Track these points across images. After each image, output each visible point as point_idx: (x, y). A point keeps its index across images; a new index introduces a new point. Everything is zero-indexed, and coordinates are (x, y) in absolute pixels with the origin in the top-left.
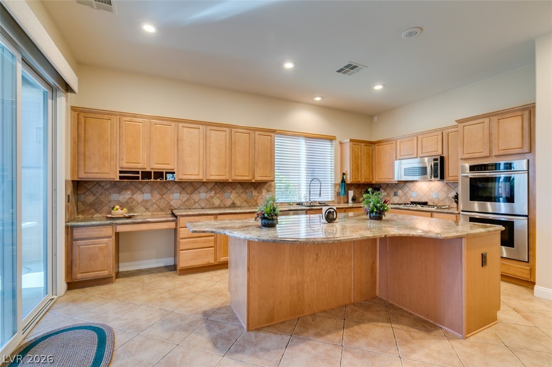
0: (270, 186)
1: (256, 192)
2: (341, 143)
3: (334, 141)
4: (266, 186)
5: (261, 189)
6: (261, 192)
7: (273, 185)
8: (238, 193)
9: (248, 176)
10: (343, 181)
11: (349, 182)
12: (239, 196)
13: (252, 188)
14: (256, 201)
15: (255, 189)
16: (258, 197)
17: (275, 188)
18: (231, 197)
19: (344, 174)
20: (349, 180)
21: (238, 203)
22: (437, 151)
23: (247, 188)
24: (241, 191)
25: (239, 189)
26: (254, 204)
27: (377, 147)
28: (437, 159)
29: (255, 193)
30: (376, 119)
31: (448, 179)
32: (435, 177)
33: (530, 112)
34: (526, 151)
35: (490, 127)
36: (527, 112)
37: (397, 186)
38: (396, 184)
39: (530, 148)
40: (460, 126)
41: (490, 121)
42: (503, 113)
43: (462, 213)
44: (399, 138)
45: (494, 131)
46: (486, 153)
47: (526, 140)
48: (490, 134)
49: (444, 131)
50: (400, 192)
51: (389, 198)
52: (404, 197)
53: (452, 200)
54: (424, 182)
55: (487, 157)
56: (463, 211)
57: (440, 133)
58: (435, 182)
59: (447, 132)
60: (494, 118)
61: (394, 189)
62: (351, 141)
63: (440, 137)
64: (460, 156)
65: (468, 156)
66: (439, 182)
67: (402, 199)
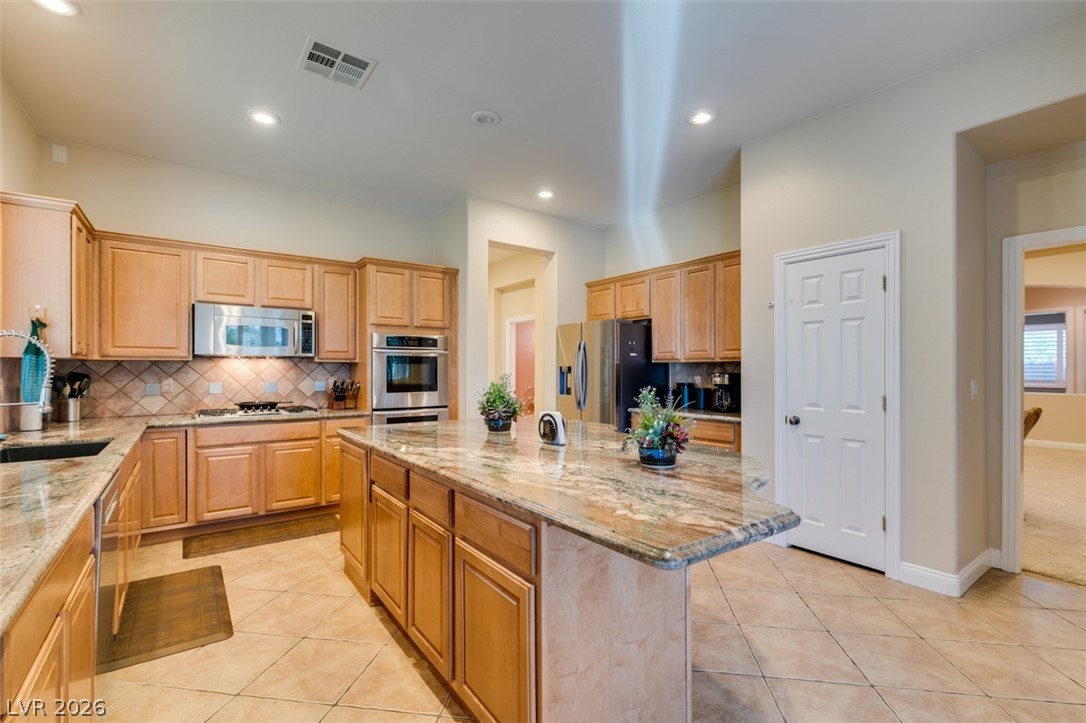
11: (68, 355)
19: (38, 323)
20: (62, 345)
22: (302, 300)
27: (109, 252)
28: (309, 317)
30: (59, 153)
31: (323, 355)
32: (304, 350)
33: (450, 278)
34: (447, 326)
35: (411, 284)
36: (447, 277)
37: (157, 367)
38: (154, 363)
39: (450, 323)
40: (371, 269)
41: (411, 276)
42: (425, 270)
43: (375, 413)
44: (201, 247)
45: (415, 290)
46: (406, 321)
47: (447, 312)
48: (411, 294)
49: (316, 266)
50: (169, 384)
51: (124, 403)
52: (182, 397)
53: (304, 395)
54: (245, 360)
55: (407, 326)
56: (374, 410)
57: (309, 267)
58: (271, 361)
59: (323, 268)
60: (415, 273)
61: (145, 376)
62: (73, 212)
63: (308, 274)
64: (371, 318)
65: (383, 321)
66: (280, 362)
67: (176, 401)
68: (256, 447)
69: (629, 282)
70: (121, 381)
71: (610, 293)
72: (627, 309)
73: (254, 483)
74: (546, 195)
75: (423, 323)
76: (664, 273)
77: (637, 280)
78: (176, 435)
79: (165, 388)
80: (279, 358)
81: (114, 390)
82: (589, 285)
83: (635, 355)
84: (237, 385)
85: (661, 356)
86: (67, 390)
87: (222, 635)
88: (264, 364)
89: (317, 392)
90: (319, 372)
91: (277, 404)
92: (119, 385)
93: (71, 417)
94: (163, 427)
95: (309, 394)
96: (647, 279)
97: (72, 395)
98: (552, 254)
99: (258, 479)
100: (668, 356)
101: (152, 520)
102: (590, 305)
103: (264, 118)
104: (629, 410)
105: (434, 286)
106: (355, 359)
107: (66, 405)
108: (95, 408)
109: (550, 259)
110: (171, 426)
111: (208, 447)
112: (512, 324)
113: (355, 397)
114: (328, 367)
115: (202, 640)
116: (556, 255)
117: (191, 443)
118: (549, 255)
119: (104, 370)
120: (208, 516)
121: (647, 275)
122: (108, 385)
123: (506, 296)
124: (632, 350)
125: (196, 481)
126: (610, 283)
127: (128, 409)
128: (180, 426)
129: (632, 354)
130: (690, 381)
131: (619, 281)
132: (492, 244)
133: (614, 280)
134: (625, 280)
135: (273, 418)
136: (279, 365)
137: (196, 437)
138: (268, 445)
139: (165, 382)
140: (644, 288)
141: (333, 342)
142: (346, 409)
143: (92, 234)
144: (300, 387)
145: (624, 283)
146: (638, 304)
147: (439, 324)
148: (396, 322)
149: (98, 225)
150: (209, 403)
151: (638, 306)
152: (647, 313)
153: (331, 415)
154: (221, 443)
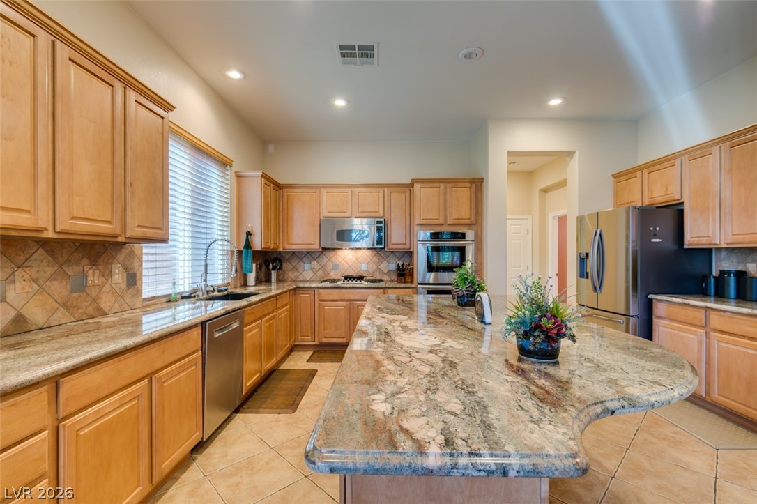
0: (132, 254)
1: (97, 272)
2: (238, 176)
3: (228, 168)
4: (121, 256)
5: (108, 264)
6: (111, 274)
7: (137, 252)
8: (35, 281)
9: (109, 222)
10: (248, 245)
11: (260, 249)
12: (42, 290)
13: (85, 261)
14: (94, 300)
15: (94, 262)
16: (101, 286)
17: (141, 262)
18: (11, 295)
19: (249, 234)
20: (258, 244)
21: (37, 315)
22: (378, 212)
23: (68, 262)
24: (49, 271)
25: (42, 266)
26: (90, 310)
27: (286, 194)
28: (381, 222)
29: (93, 277)
30: (271, 148)
31: (390, 246)
32: (378, 244)
33: (476, 186)
34: (474, 222)
35: (445, 194)
36: (474, 185)
37: (309, 255)
38: (308, 252)
39: (476, 220)
40: (417, 186)
41: (446, 188)
42: (456, 182)
43: (419, 286)
44: (325, 186)
45: (448, 198)
46: (441, 221)
47: (473, 212)
48: (445, 201)
49: (386, 189)
50: (314, 264)
51: (296, 274)
52: (321, 271)
53: (383, 272)
54: (350, 250)
55: (442, 225)
56: (419, 284)
57: (381, 190)
58: (364, 251)
59: (390, 190)
60: (448, 185)
61: (304, 260)
62: (262, 176)
63: (381, 195)
64: (417, 221)
65: (424, 222)
66: (369, 251)
67: (318, 274)
68: (348, 303)
69: (656, 167)
70: (295, 262)
71: (637, 181)
72: (654, 195)
73: (348, 324)
74: (555, 102)
75: (455, 222)
76: (698, 152)
77: (666, 164)
78: (309, 292)
79: (313, 266)
80: (368, 249)
81: (291, 267)
82: (616, 176)
83: (658, 240)
84: (347, 265)
85: (694, 241)
86: (271, 266)
87: (290, 410)
88: (360, 253)
89: (391, 271)
90: (392, 258)
91: (364, 277)
92: (294, 264)
93: (273, 281)
94: (303, 287)
95: (385, 272)
96: (678, 162)
97: (274, 268)
98: (574, 152)
99: (350, 323)
100: (704, 241)
101: (300, 337)
102: (617, 194)
103: (340, 103)
104: (650, 296)
105: (463, 194)
106: (410, 249)
107: (271, 273)
108: (284, 276)
109: (572, 158)
110: (307, 287)
111: (325, 301)
112: (554, 217)
113: (411, 275)
114: (397, 254)
115: (279, 410)
116: (577, 153)
117: (316, 297)
118: (570, 154)
119: (288, 256)
120: (325, 340)
121: (679, 157)
122: (289, 264)
123: (549, 195)
124: (655, 236)
125: (319, 319)
126: (637, 171)
127: (297, 277)
128: (311, 288)
129: (654, 240)
130: (740, 268)
131: (646, 168)
132: (510, 154)
133: (641, 168)
134: (652, 166)
135: (357, 286)
136: (368, 253)
137: (319, 295)
138: (355, 302)
139: (313, 263)
140: (676, 171)
141: (397, 238)
142: (405, 282)
143: (278, 186)
144: (380, 267)
145: (651, 169)
146: (667, 189)
147: (467, 221)
148: (434, 222)
149: (281, 181)
150: (333, 275)
151: (667, 191)
152: (677, 197)
153: (398, 286)
154: (331, 299)
